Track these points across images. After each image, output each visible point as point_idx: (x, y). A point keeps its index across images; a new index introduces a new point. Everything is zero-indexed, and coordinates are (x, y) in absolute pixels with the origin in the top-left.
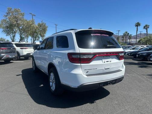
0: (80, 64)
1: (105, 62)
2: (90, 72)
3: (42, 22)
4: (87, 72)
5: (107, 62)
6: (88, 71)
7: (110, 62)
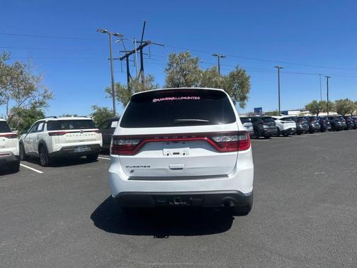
0: (117, 156)
1: (168, 155)
2: (138, 173)
3: (237, 68)
4: (132, 171)
5: (174, 154)
6: (133, 169)
7: (184, 154)
